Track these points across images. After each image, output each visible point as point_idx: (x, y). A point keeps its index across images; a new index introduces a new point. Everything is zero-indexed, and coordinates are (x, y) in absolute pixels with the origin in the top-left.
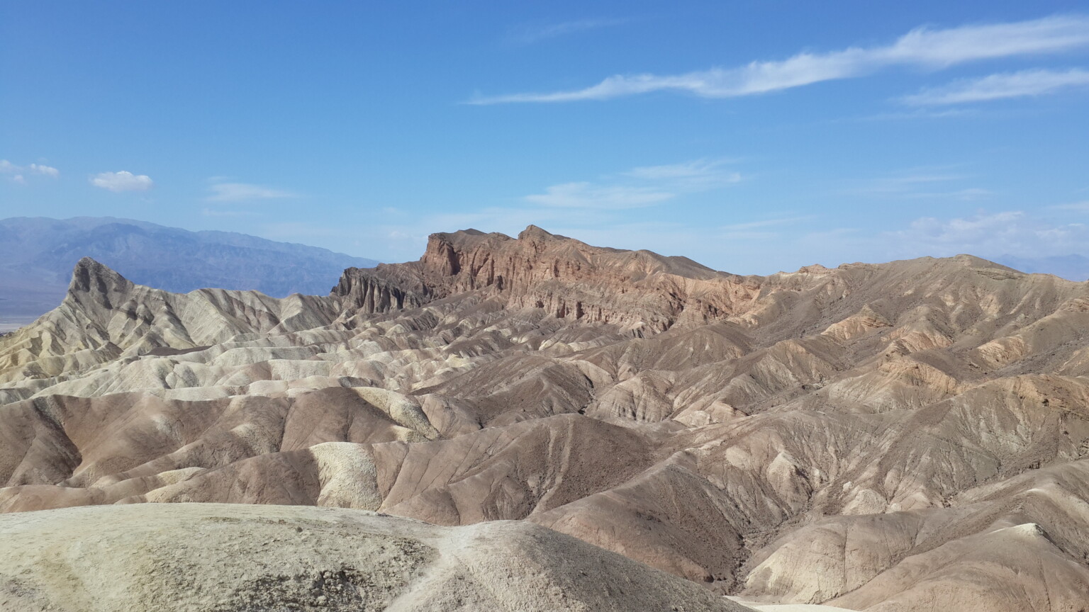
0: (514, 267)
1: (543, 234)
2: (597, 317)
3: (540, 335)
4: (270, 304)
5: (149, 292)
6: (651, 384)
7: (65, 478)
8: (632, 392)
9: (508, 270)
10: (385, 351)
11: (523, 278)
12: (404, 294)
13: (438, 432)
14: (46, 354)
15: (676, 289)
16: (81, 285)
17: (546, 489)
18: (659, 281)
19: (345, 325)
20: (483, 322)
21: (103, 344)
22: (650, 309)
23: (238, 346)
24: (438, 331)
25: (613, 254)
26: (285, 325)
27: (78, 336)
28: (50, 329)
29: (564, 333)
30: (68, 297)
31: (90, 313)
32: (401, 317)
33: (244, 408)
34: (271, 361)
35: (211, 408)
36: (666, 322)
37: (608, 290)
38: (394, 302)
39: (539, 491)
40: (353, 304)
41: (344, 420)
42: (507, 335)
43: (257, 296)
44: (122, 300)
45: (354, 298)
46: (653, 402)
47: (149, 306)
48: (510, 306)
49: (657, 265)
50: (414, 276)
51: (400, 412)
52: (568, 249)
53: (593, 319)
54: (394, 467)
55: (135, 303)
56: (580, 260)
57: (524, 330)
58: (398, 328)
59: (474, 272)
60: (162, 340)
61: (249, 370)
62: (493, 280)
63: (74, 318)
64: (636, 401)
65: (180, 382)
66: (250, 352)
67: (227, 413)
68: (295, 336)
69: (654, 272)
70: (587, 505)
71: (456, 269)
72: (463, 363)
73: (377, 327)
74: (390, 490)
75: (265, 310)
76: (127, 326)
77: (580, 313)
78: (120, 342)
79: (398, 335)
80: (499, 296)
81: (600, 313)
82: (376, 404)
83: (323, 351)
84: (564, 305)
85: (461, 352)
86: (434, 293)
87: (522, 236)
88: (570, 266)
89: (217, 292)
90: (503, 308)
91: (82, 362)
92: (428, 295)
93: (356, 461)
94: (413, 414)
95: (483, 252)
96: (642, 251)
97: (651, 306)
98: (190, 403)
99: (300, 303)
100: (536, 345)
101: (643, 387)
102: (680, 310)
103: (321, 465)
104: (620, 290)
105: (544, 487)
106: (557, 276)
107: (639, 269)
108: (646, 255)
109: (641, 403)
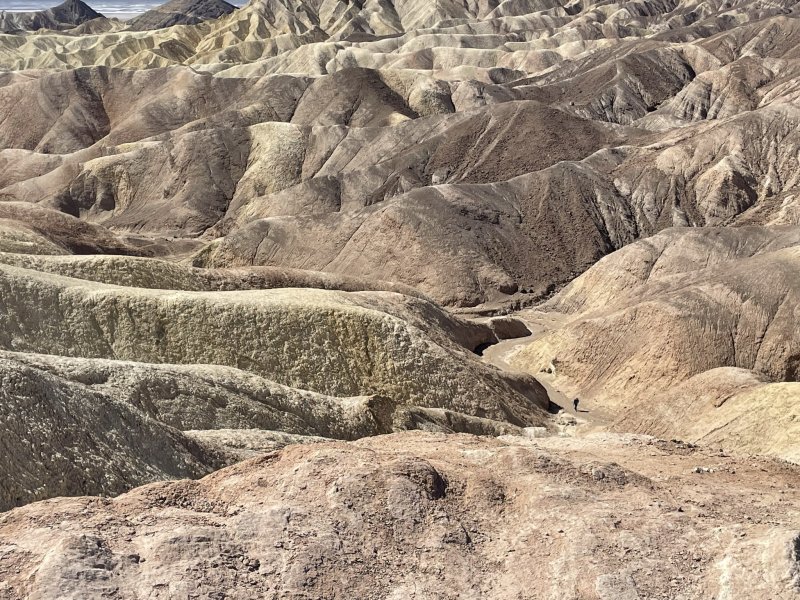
6: (742, 75)
8: (710, 85)
10: (580, 40)
14: (251, 38)
19: (566, 11)
21: (310, 27)
23: (434, 32)
24: (667, 17)
27: (287, 20)
28: (259, 11)
41: (350, 105)
51: (419, 99)
54: (323, 153)
60: (367, 25)
64: (713, 96)
67: (250, 92)
74: (313, 176)
76: (337, 10)
78: (329, 27)
82: (397, 89)
83: (520, 39)
91: (282, 47)
93: (286, 142)
103: (254, 145)
109: (718, 99)
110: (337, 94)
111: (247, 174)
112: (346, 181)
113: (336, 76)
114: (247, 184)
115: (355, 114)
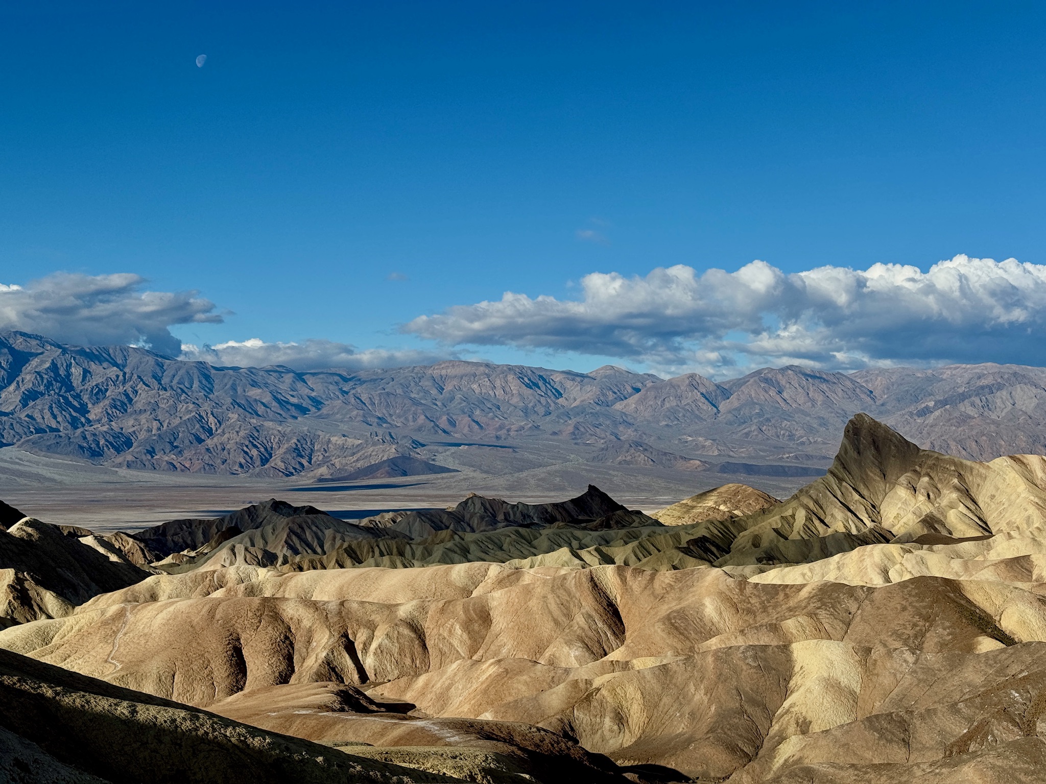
5: (937, 459)
14: (795, 535)
16: (850, 449)
21: (869, 527)
28: (806, 506)
33: (813, 596)
35: (777, 594)
41: (921, 623)
47: (935, 478)
55: (917, 473)
60: (944, 525)
63: (838, 493)
67: (792, 603)
76: (905, 505)
78: (893, 526)
103: (797, 669)
110: (904, 609)
111: (786, 704)
112: (917, 722)
113: (903, 585)
114: (786, 718)
115: (928, 635)
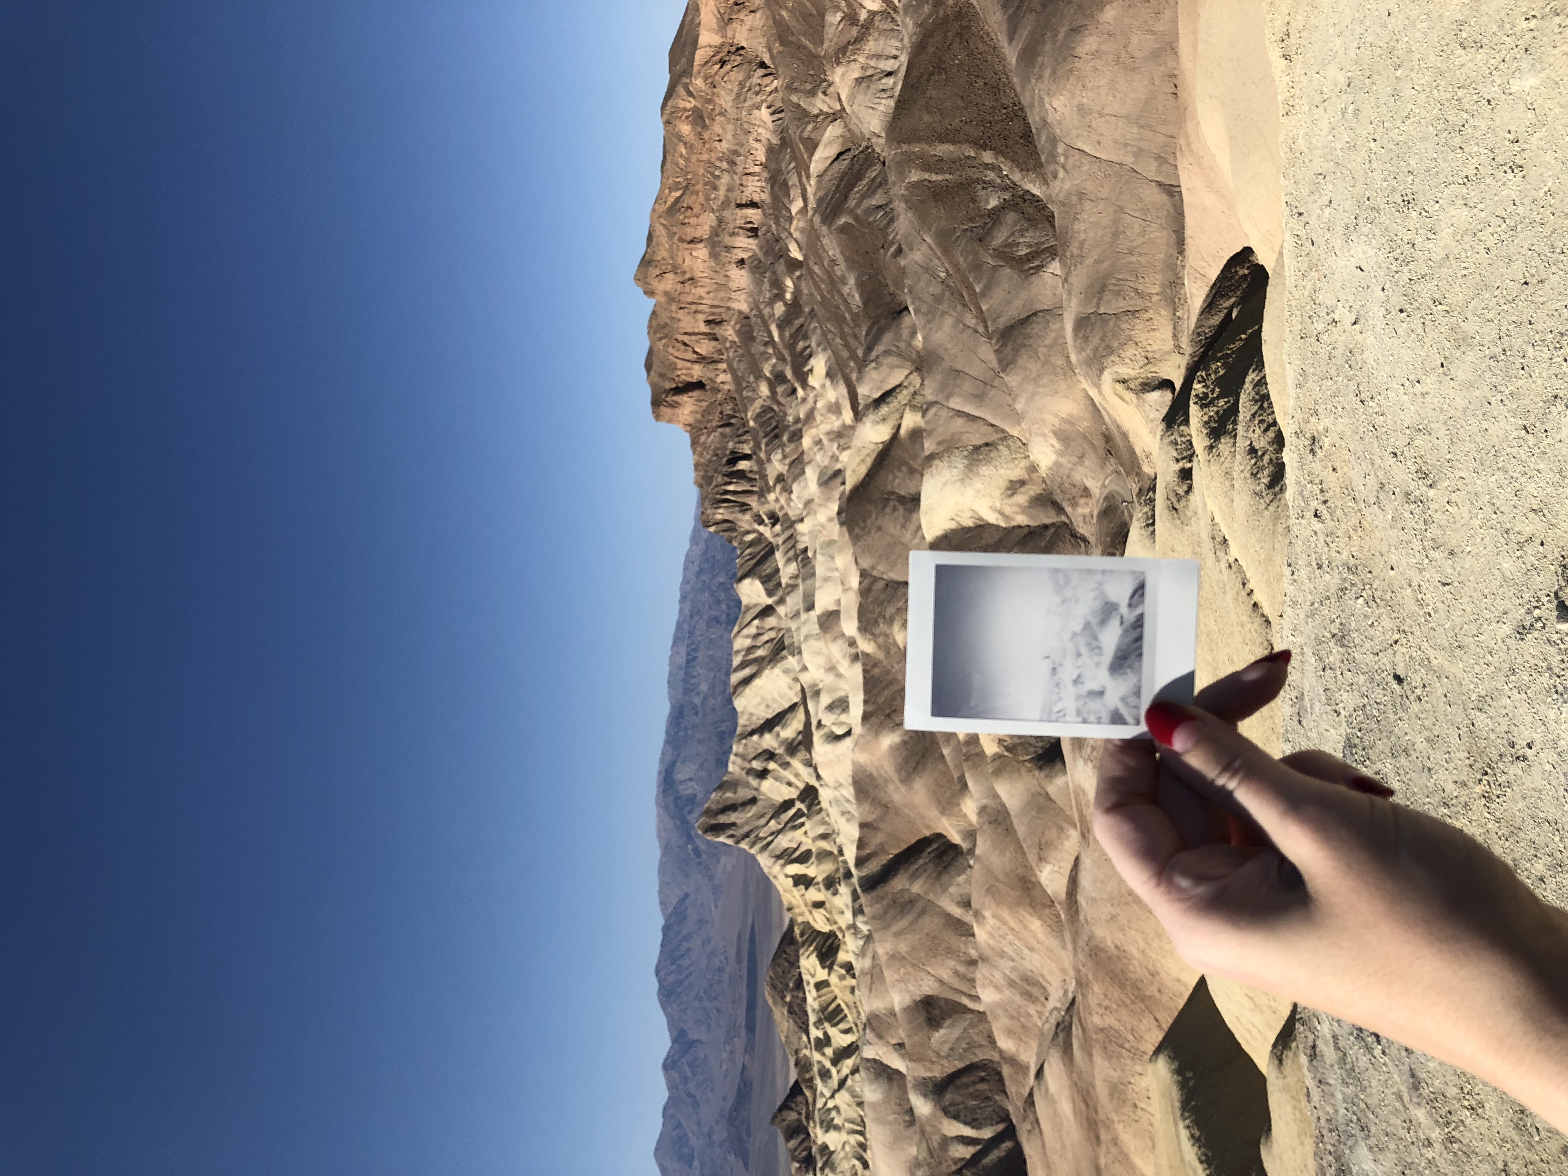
0: (693, 303)
1: (646, 262)
2: (756, 178)
3: (782, 260)
4: (749, 617)
5: (736, 755)
6: (843, 50)
7: (962, 853)
8: (856, 79)
9: (696, 312)
10: (803, 472)
11: (706, 290)
12: (733, 452)
13: (911, 373)
14: (811, 870)
15: (714, 59)
16: (731, 832)
17: (1002, 177)
18: (703, 87)
19: (773, 525)
20: (766, 344)
21: (799, 805)
22: (742, 98)
23: (800, 652)
24: (779, 404)
25: (669, 159)
26: (775, 598)
27: (791, 834)
28: (784, 865)
29: (777, 223)
30: (744, 845)
31: (763, 821)
32: (763, 455)
33: (873, 634)
34: (818, 610)
35: (873, 677)
36: (761, 72)
37: (718, 164)
38: (743, 465)
39: (1005, 189)
40: (748, 517)
41: (892, 504)
42: (783, 308)
43: (739, 632)
44: (747, 785)
45: (740, 516)
46: (871, 43)
47: (753, 755)
48: (744, 307)
49: (681, 91)
50: (709, 440)
51: (881, 428)
52: (664, 225)
53: (759, 184)
54: (959, 421)
55: (750, 772)
56: (677, 207)
57: (778, 284)
58: (777, 456)
59: (701, 359)
60: (794, 739)
61: (828, 636)
62: (709, 334)
63: (770, 839)
64: (870, 72)
65: (843, 718)
66: (807, 637)
67: (881, 655)
68: (788, 585)
69: (690, 94)
70: (1033, 81)
71: (699, 385)
72: (819, 365)
73: (775, 485)
74: (992, 425)
75: (756, 622)
76: (777, 779)
77: (753, 205)
78: (797, 787)
79: (785, 457)
80: (732, 323)
81: (750, 174)
82: (869, 461)
83: (806, 550)
84: (741, 228)
85: (806, 369)
86: (731, 412)
87: (650, 293)
88: (686, 221)
89: (735, 678)
90: (747, 317)
91: (821, 830)
92: (733, 421)
93: (948, 476)
94: (884, 410)
95: (673, 347)
96: (662, 114)
97: (738, 95)
98: (866, 702)
99: (747, 582)
100: (794, 265)
101: (849, 62)
102: (742, 52)
103: (953, 525)
104: (717, 144)
105: (999, 181)
106: (701, 241)
107: (687, 117)
108: (668, 109)
109: (873, 63)
